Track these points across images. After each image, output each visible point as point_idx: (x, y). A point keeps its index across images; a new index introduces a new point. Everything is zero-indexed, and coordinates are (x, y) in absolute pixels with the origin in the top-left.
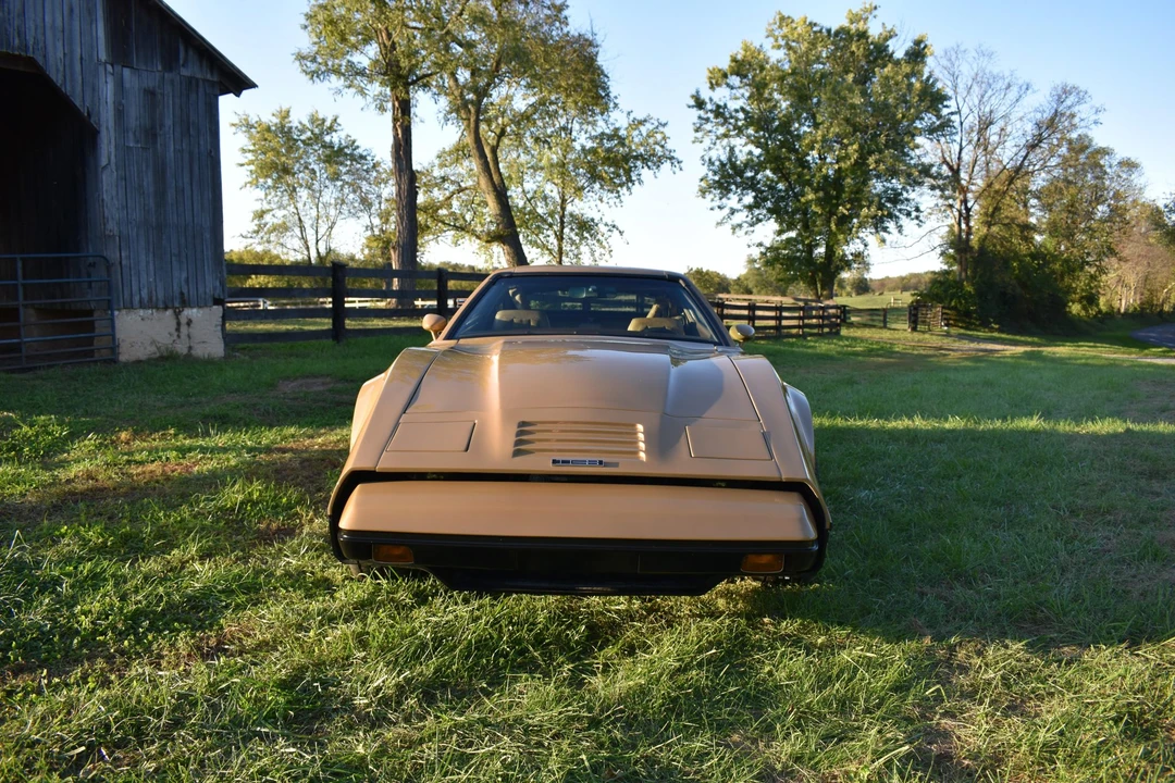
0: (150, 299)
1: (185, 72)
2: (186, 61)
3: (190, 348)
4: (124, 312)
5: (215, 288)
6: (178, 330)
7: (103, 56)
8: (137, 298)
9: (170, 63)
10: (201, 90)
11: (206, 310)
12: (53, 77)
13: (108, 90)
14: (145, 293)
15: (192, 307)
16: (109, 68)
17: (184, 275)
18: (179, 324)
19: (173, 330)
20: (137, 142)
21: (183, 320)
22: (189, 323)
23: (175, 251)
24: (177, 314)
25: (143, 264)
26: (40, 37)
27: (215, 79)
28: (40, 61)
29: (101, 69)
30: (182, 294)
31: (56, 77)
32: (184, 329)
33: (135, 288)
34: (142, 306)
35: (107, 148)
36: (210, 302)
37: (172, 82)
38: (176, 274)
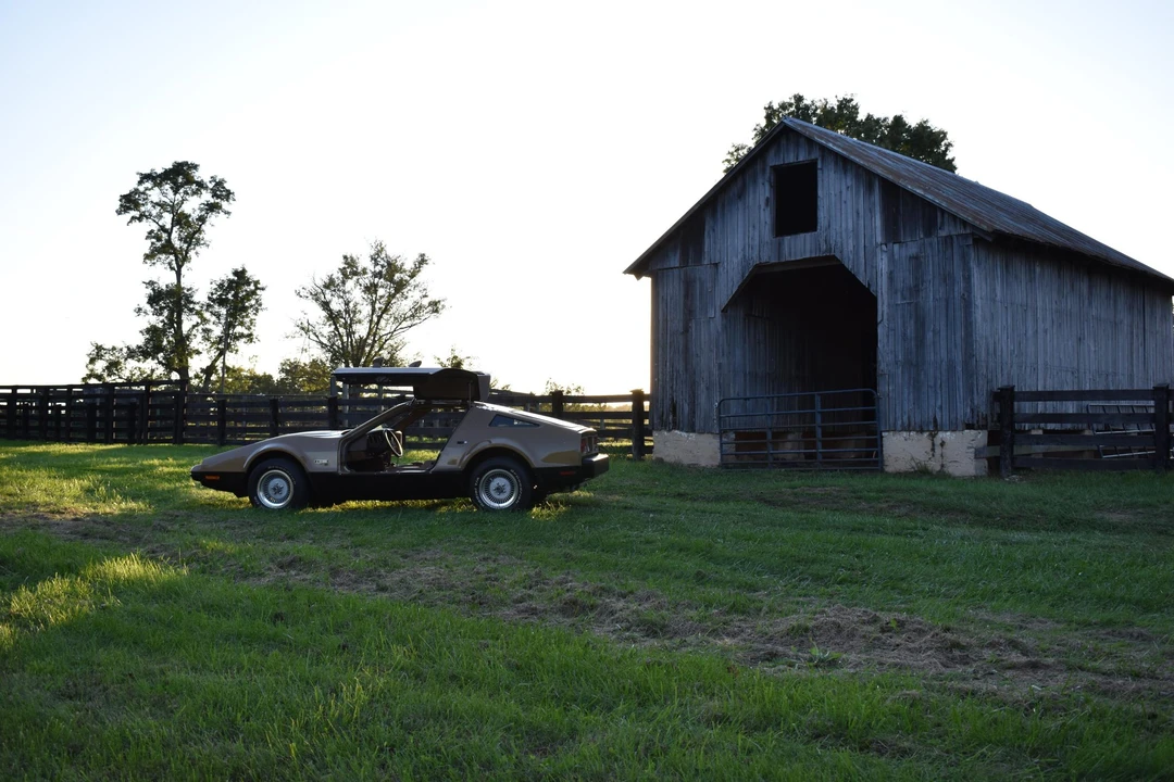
0: (909, 425)
1: (943, 233)
2: (943, 223)
3: (942, 466)
4: (891, 433)
5: (965, 414)
6: (933, 450)
7: (879, 240)
8: (899, 422)
9: (930, 228)
10: (955, 245)
11: (959, 434)
12: (846, 265)
13: (883, 264)
14: (905, 418)
15: (946, 431)
16: (884, 247)
17: (939, 403)
18: (933, 445)
19: (929, 449)
20: (904, 299)
21: (938, 441)
22: (943, 444)
23: (932, 383)
24: (933, 436)
25: (906, 395)
26: (839, 240)
27: (968, 231)
28: (838, 256)
29: (878, 250)
30: (935, 420)
31: (849, 265)
32: (938, 450)
33: (899, 414)
34: (904, 429)
35: (883, 308)
36: (960, 426)
37: (931, 244)
38: (932, 402)
